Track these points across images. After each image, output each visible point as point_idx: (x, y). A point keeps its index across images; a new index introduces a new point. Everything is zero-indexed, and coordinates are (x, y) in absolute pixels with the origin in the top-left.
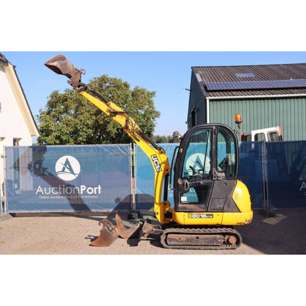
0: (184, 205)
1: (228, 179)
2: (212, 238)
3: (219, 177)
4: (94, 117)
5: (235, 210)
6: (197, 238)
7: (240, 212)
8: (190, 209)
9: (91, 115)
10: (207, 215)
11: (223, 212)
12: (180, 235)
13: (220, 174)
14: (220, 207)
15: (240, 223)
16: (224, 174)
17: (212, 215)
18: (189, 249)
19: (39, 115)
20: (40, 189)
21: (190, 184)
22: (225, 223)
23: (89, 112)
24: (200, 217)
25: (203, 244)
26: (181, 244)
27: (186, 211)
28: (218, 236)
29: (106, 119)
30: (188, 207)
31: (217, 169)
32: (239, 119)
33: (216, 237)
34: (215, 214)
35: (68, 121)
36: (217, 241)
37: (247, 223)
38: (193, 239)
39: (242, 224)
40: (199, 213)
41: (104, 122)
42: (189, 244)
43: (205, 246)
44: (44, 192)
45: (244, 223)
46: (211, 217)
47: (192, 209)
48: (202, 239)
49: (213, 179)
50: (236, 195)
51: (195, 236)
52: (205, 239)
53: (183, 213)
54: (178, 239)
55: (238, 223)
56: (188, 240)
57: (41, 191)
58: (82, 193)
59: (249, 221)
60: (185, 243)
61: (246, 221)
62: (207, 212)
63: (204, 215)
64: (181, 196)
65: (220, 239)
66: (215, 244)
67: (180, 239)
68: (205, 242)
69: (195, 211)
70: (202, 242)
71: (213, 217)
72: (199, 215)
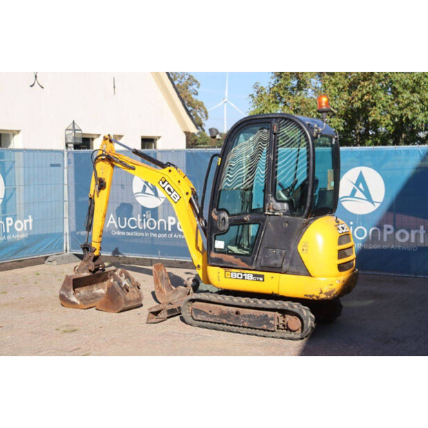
0: (220, 256)
1: (292, 215)
2: (261, 316)
3: (278, 211)
4: (345, 96)
5: (302, 272)
6: (237, 313)
7: (309, 275)
8: (228, 263)
9: (340, 90)
10: (254, 275)
11: (281, 273)
12: (211, 305)
13: (279, 205)
14: (276, 264)
15: (311, 296)
16: (286, 206)
17: (263, 276)
18: (223, 330)
19: (255, 94)
20: (112, 220)
21: (230, 220)
22: (283, 292)
23: (335, 84)
24: (244, 278)
25: (246, 324)
26: (212, 320)
27: (221, 265)
28: (270, 314)
29: (366, 97)
30: (224, 259)
31: (275, 195)
32: (324, 104)
33: (267, 316)
34: (267, 275)
35: (297, 103)
36: (268, 324)
37: (323, 296)
38: (230, 315)
39: (315, 298)
40: (243, 271)
41: (362, 104)
42: (224, 321)
43: (248, 328)
44: (118, 225)
45: (318, 297)
46: (261, 279)
47: (231, 263)
48: (244, 316)
49: (266, 213)
50: (305, 245)
51: (234, 309)
52: (250, 316)
53: (218, 268)
54: (208, 311)
55: (307, 296)
56: (223, 315)
57: (114, 222)
58: (170, 229)
59: (326, 294)
60: (218, 320)
61: (321, 293)
62: (255, 270)
63: (249, 274)
64: (215, 239)
65: (272, 319)
66: (265, 327)
67: (210, 311)
68: (249, 321)
69: (235, 266)
70: (243, 322)
71: (263, 281)
72: (241, 274)
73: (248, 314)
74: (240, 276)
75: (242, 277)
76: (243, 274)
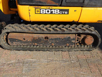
2: (65, 38)
8: (37, 2)
10: (61, 10)
11: (82, 7)
12: (25, 34)
17: (68, 11)
24: (52, 13)
25: (53, 45)
27: (31, 4)
28: (72, 36)
33: (69, 38)
34: (71, 9)
36: (70, 43)
38: (41, 40)
40: (51, 8)
42: (36, 44)
46: (66, 12)
47: (40, 2)
48: (52, 39)
51: (44, 36)
52: (56, 39)
53: (28, 6)
54: (22, 39)
60: (30, 44)
62: (61, 6)
65: (74, 39)
66: (68, 45)
67: (24, 39)
68: (56, 42)
69: (44, 4)
70: (51, 43)
71: (68, 14)
72: (50, 10)
73: (55, 38)
74: (48, 11)
75: (50, 12)
76: (51, 9)
